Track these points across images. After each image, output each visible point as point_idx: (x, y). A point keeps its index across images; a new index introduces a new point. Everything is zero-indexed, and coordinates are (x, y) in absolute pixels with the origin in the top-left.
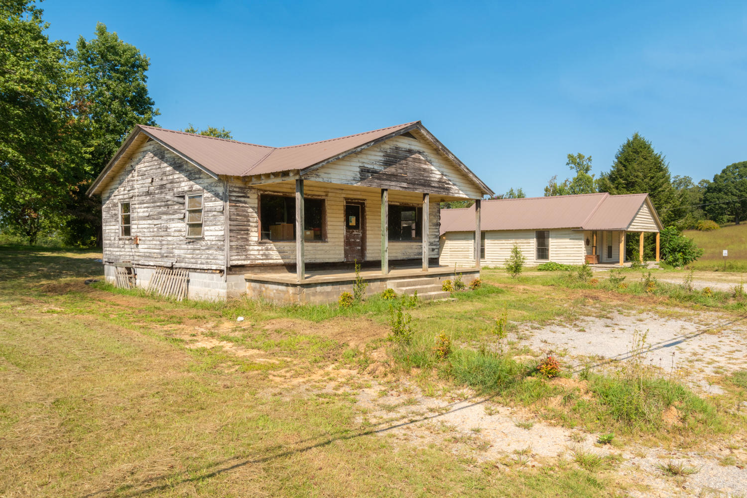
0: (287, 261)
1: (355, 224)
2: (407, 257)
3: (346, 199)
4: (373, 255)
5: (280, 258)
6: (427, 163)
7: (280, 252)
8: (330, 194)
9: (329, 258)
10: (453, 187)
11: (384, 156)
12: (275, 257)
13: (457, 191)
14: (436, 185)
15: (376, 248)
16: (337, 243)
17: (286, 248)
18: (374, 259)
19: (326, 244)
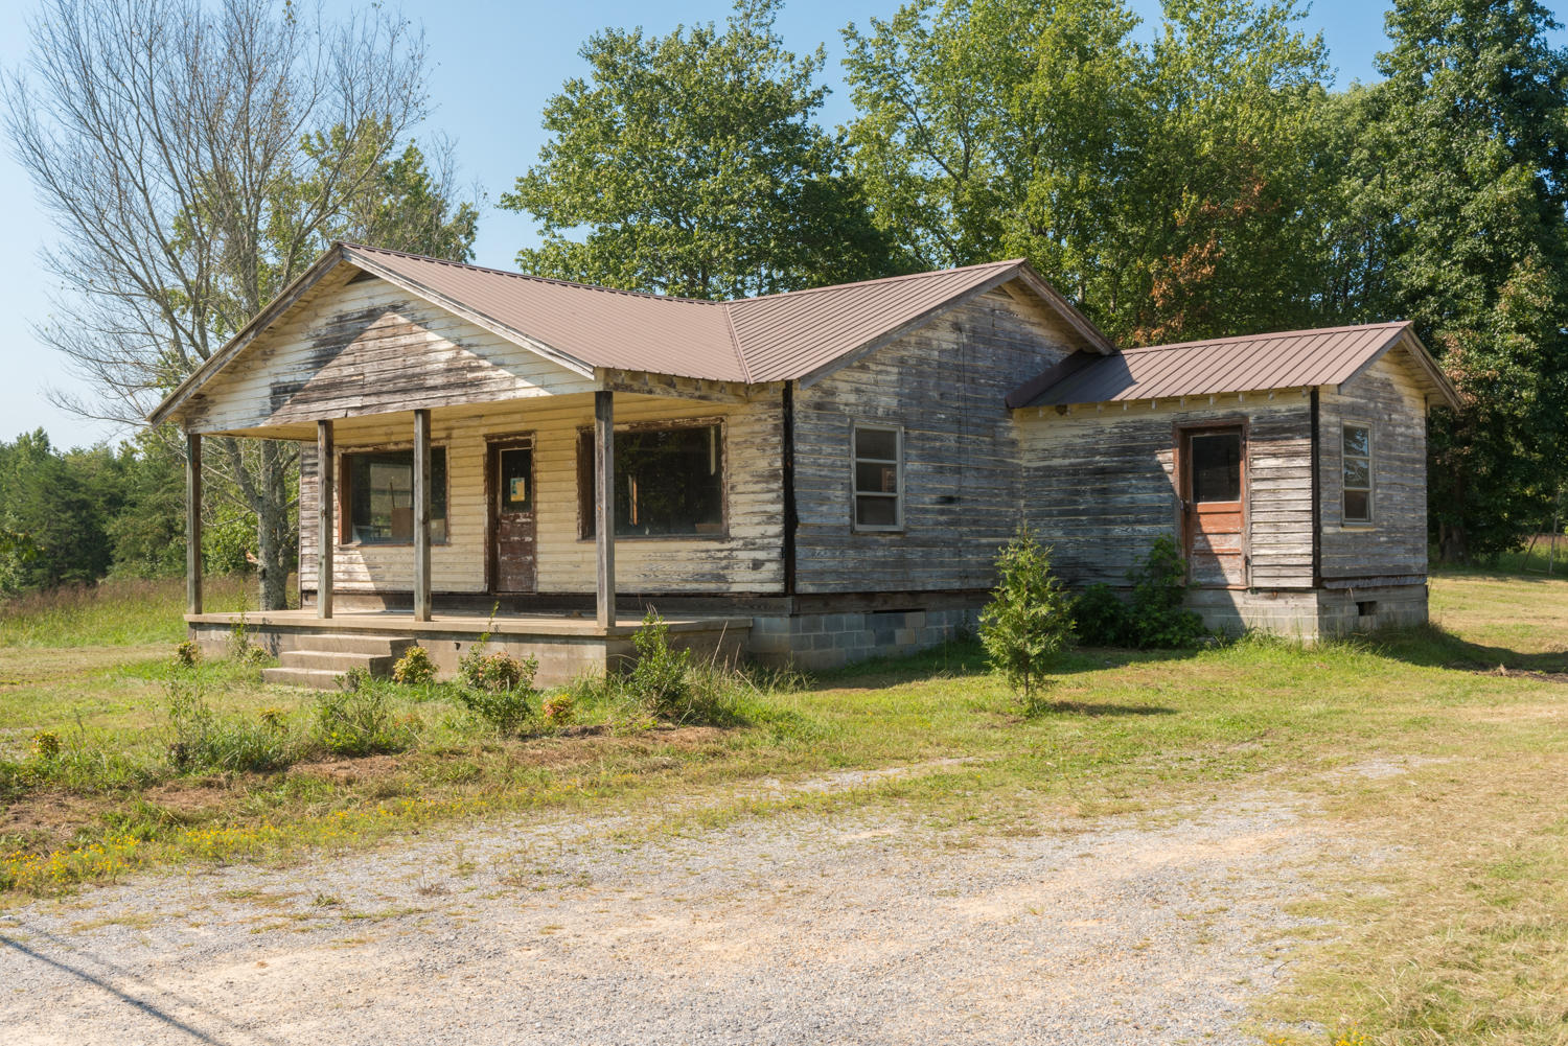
0: (381, 586)
1: (523, 498)
2: (657, 585)
3: (488, 437)
4: (555, 578)
5: (369, 578)
6: (415, 328)
7: (370, 567)
8: (455, 433)
9: (454, 583)
10: (493, 374)
11: (315, 346)
12: (361, 577)
13: (506, 385)
14: (439, 381)
15: (562, 558)
16: (469, 547)
17: (379, 559)
18: (558, 589)
19: (447, 549)
